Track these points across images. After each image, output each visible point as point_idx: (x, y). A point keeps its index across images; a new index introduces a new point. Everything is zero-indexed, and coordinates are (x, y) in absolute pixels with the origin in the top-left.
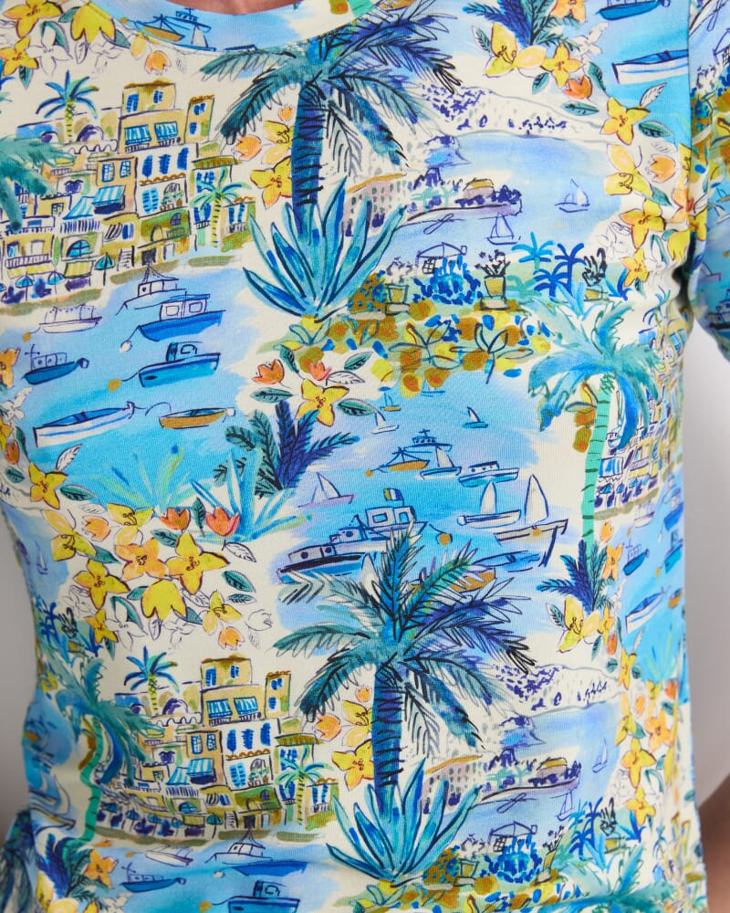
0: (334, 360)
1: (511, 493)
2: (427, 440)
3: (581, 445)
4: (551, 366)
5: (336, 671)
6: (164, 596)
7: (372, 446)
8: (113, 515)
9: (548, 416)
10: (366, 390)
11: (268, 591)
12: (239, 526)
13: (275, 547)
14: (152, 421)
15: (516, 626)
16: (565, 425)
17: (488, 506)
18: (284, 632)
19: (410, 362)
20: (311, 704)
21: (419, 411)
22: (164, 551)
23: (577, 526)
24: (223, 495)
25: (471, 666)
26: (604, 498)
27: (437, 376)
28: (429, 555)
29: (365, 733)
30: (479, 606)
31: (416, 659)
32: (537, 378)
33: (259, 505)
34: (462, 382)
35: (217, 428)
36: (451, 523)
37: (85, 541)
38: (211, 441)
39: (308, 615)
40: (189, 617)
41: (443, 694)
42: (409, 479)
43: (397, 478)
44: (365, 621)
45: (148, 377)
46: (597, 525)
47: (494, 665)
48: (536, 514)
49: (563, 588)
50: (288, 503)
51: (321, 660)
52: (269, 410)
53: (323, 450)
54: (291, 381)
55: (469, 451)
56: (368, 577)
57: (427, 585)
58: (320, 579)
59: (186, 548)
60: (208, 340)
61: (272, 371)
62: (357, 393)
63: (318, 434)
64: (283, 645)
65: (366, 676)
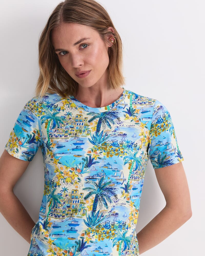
0: (98, 152)
1: (119, 173)
2: (109, 164)
3: (129, 168)
4: (127, 157)
5: (90, 194)
6: (69, 180)
7: (101, 163)
8: (64, 167)
9: (125, 163)
10: (102, 156)
11: (83, 181)
12: (81, 171)
13: (85, 175)
14: (72, 155)
15: (116, 192)
16: (127, 165)
17: (115, 175)
18: (84, 187)
19: (108, 153)
20: (86, 198)
21: (108, 160)
22: (70, 173)
23: (127, 180)
24: (80, 167)
25: (109, 197)
26: (132, 177)
27: (111, 156)
28: (106, 180)
29: (92, 204)
30: (112, 189)
31: (102, 194)
32: (125, 158)
33: (84, 169)
34: (115, 157)
35: (81, 158)
36: (110, 176)
37: (59, 170)
38: (80, 159)
39: (88, 186)
40: (72, 183)
41: (104, 200)
42: (105, 169)
43: (104, 169)
44: (96, 188)
45: (73, 150)
46: (130, 181)
47: (112, 197)
48: (122, 177)
49: (124, 189)
50: (88, 170)
51: (88, 192)
52: (88, 157)
53: (95, 163)
54: (92, 153)
55: (114, 166)
56: (97, 182)
57: (105, 184)
58: (91, 181)
59: (73, 173)
60: (82, 146)
61: (90, 152)
62: (100, 156)
63: (94, 161)
64: (83, 189)
65: (94, 196)
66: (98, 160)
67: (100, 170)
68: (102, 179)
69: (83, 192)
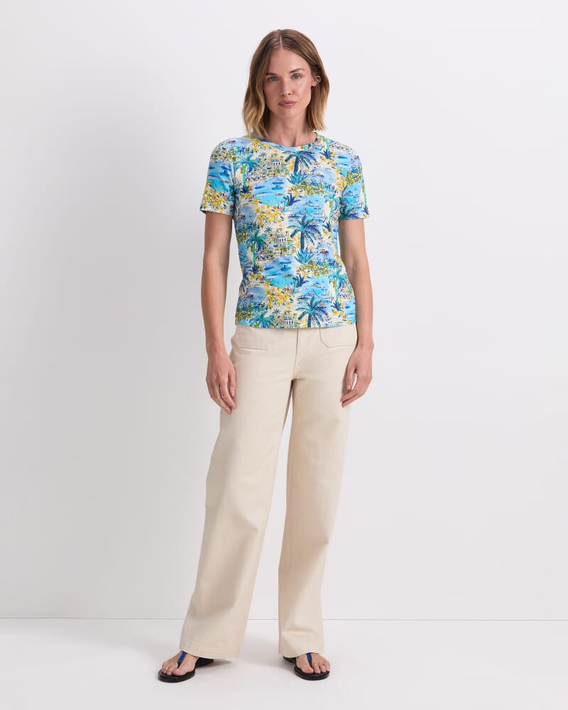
0: (298, 190)
1: (321, 211)
2: (310, 202)
3: (330, 206)
6: (272, 219)
7: (302, 202)
8: (266, 206)
9: (326, 201)
10: (303, 194)
11: (286, 220)
12: (283, 210)
13: (288, 214)
14: (273, 194)
16: (328, 203)
17: (317, 212)
18: (288, 226)
19: (308, 192)
20: (292, 236)
21: (309, 198)
22: (272, 212)
24: (282, 205)
25: (313, 234)
26: (332, 217)
27: (312, 194)
28: (309, 218)
29: (299, 241)
30: (315, 226)
31: (306, 232)
32: (324, 197)
33: (286, 208)
34: (315, 196)
35: (282, 197)
36: (312, 214)
37: (261, 210)
39: (292, 224)
40: (275, 222)
41: (310, 237)
42: (307, 207)
43: (305, 206)
44: (300, 226)
45: (273, 189)
46: (331, 220)
47: (316, 234)
48: (323, 215)
49: (326, 227)
50: (290, 208)
51: (293, 230)
52: (289, 195)
53: (296, 201)
54: (293, 192)
55: (315, 204)
56: (300, 220)
57: (308, 222)
58: (294, 219)
59: (275, 212)
60: (282, 185)
61: (290, 191)
62: (301, 195)
63: (295, 199)
65: (299, 233)
66: (299, 198)
67: (301, 209)
68: (305, 217)
69: (288, 230)
